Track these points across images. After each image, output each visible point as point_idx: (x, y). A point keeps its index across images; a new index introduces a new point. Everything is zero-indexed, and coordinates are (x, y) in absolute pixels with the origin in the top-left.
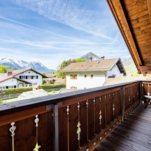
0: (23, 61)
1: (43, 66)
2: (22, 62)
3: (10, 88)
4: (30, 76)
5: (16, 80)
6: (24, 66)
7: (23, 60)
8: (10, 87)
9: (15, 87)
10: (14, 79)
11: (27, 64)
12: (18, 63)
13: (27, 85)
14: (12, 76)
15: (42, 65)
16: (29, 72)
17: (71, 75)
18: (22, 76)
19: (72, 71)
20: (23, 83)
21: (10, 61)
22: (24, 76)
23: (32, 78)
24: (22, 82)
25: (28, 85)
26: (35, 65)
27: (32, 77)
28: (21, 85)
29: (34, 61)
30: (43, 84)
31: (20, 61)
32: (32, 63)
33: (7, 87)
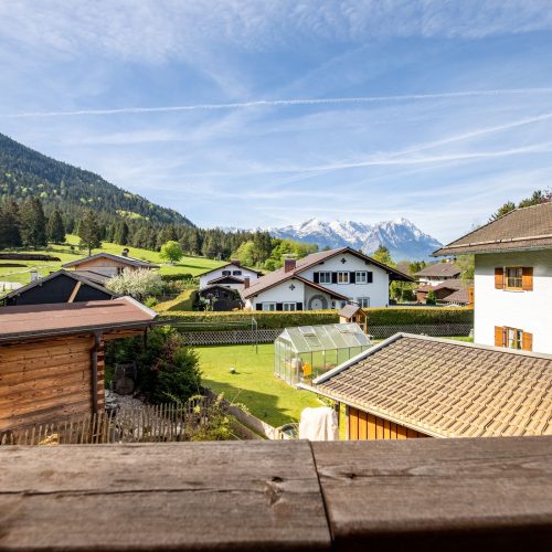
0: (354, 225)
1: (422, 237)
2: (352, 229)
3: (286, 310)
4: (346, 274)
5: (303, 285)
6: (358, 239)
7: (355, 221)
8: (287, 305)
9: (299, 306)
10: (295, 283)
11: (369, 234)
12: (340, 232)
13: (334, 304)
14: (291, 273)
15: (416, 233)
16: (344, 261)
17: (499, 271)
18: (322, 274)
19: (501, 246)
20: (324, 295)
21: (319, 229)
22: (328, 274)
23: (353, 281)
24: (321, 293)
25: (338, 303)
26: (392, 233)
27: (353, 278)
28: (318, 302)
29: (387, 220)
30: (392, 302)
31: (347, 226)
32: (384, 227)
33: (279, 307)
